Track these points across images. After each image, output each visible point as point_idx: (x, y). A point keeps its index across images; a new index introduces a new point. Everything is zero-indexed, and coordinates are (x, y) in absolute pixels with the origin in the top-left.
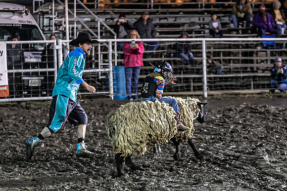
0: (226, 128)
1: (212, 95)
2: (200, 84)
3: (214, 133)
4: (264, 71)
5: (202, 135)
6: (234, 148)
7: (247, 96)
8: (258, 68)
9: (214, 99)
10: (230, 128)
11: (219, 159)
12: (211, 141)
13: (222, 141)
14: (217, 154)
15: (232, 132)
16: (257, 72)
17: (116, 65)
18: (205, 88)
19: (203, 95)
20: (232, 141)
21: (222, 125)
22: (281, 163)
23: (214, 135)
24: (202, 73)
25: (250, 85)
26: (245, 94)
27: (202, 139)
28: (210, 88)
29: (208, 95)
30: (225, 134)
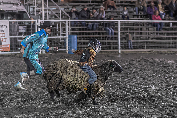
0: (131, 70)
1: (123, 52)
2: (116, 46)
3: (124, 73)
4: (152, 39)
5: (117, 74)
6: (135, 82)
7: (143, 53)
8: (149, 37)
9: (124, 54)
10: (133, 70)
11: (127, 88)
12: (122, 77)
13: (128, 78)
14: (125, 85)
15: (134, 73)
16: (148, 39)
17: (70, 34)
18: (120, 48)
19: (118, 52)
20: (134, 78)
21: (128, 69)
22: (161, 90)
23: (124, 74)
24: (118, 40)
25: (144, 46)
26: (142, 52)
27: (117, 77)
28: (122, 48)
29: (121, 52)
30: (130, 74)
